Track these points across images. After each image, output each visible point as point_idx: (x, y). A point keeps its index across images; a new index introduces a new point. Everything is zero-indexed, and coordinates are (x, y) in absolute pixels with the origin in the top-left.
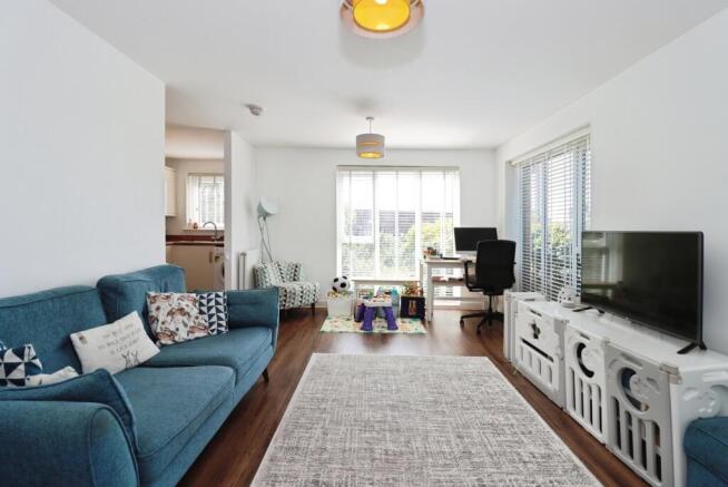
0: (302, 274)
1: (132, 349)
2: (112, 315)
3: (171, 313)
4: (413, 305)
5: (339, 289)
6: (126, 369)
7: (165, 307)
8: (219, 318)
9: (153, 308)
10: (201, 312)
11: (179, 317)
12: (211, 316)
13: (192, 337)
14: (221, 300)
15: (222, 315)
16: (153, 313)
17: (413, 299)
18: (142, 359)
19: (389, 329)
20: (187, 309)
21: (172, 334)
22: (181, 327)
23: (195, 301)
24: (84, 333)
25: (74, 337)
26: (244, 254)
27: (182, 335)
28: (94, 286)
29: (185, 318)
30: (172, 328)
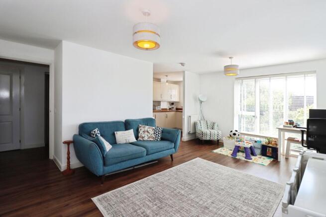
0: (216, 127)
1: (128, 138)
2: (127, 129)
3: (144, 132)
4: (269, 151)
5: (232, 136)
6: (126, 143)
7: (143, 130)
8: (159, 136)
9: (140, 129)
10: (155, 133)
11: (146, 133)
12: (156, 135)
13: (149, 139)
14: (160, 130)
15: (160, 135)
16: (139, 130)
17: (270, 147)
18: (131, 142)
19: (245, 158)
20: (149, 131)
21: (143, 137)
22: (146, 136)
23: (153, 129)
24: (118, 132)
25: (115, 132)
26: (190, 117)
27: (146, 138)
28: (124, 121)
29: (148, 134)
30: (143, 136)
